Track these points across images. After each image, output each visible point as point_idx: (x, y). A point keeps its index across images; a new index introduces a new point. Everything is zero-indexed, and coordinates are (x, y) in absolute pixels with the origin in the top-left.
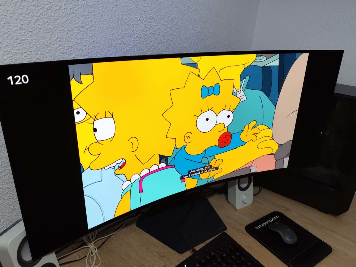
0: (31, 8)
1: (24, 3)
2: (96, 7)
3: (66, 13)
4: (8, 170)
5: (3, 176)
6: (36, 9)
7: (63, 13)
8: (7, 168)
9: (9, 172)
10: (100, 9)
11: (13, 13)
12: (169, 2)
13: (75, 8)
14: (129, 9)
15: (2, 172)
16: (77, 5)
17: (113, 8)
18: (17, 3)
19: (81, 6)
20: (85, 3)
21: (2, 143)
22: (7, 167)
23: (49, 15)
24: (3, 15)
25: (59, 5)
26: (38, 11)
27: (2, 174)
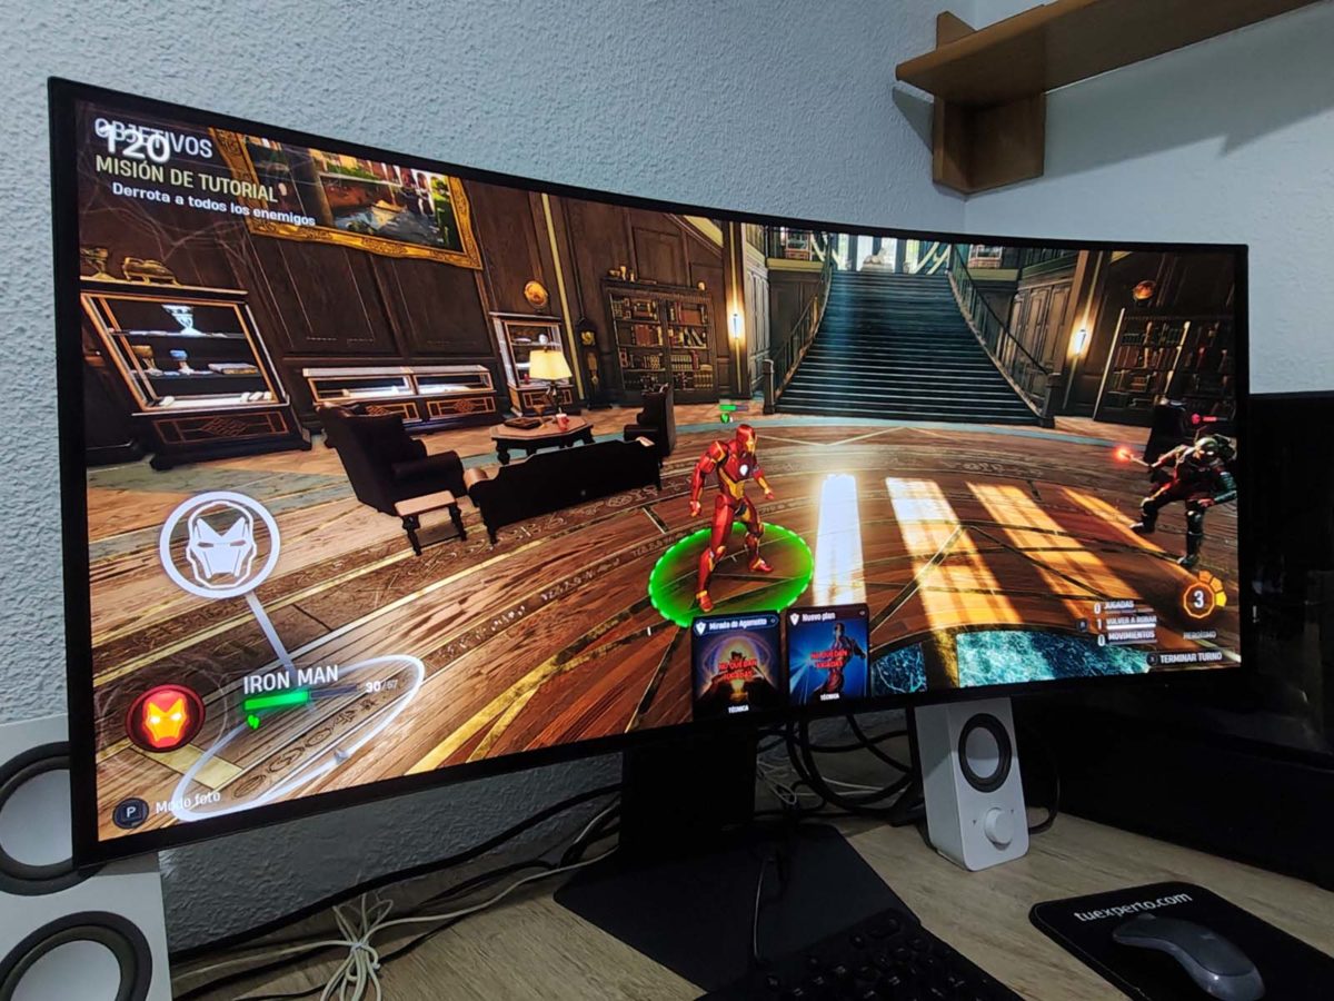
6: (277, 111)
13: (395, 134)
20: (426, 128)
25: (346, 115)
26: (282, 117)
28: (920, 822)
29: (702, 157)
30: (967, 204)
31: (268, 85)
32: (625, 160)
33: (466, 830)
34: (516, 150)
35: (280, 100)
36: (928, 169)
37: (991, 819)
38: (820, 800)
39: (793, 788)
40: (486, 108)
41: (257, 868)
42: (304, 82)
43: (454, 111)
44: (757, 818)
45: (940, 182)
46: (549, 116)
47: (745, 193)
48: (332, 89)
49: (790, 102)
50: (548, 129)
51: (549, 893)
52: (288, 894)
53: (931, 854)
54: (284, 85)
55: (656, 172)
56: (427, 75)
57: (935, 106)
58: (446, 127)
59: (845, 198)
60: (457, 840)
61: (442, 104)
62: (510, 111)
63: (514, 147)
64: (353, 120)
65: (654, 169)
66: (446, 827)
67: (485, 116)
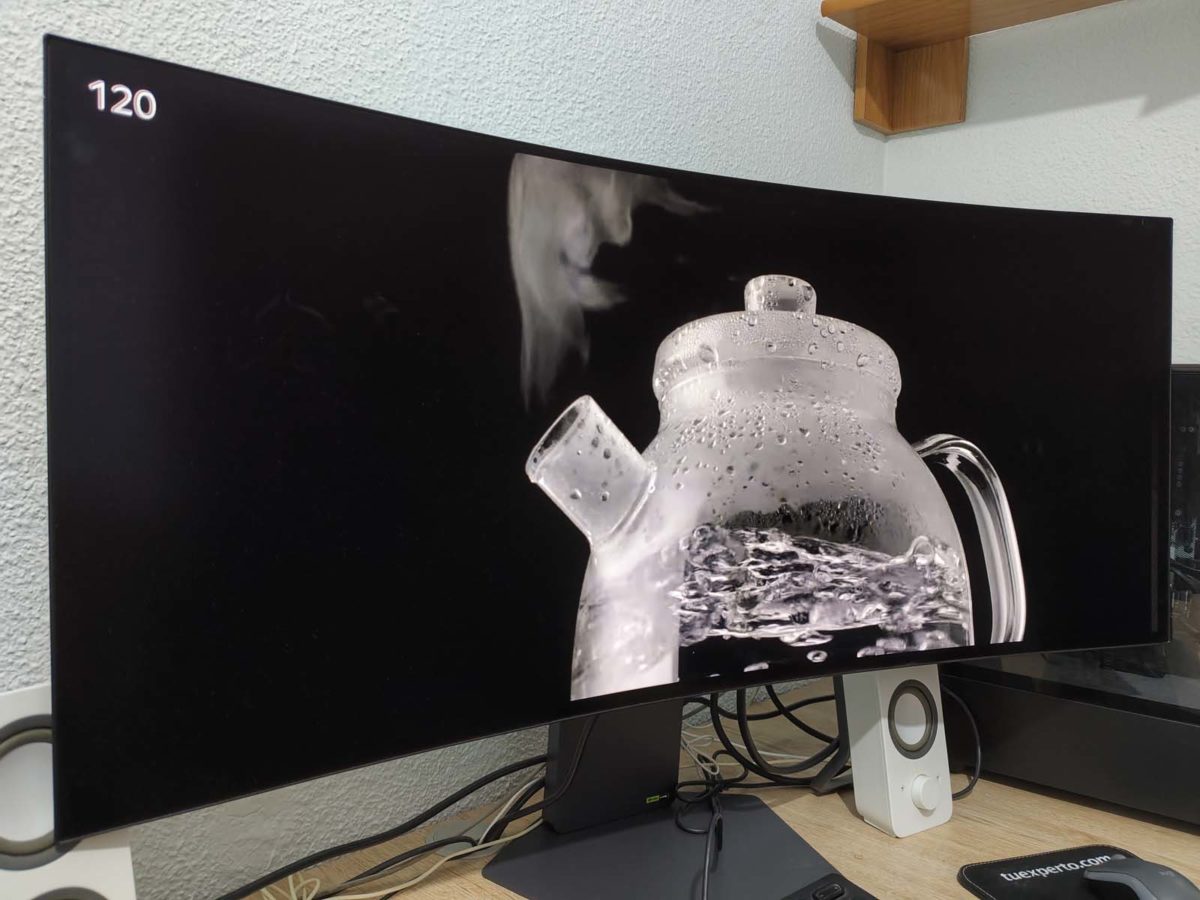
0: (195, 34)
1: (178, 17)
2: (389, 82)
3: (298, 76)
4: (28, 545)
5: (7, 562)
6: (210, 43)
7: (290, 73)
8: (26, 537)
9: (30, 552)
10: (401, 89)
11: (142, 36)
12: (607, 123)
13: (327, 68)
14: (485, 112)
15: (5, 544)
16: (332, 62)
17: (440, 99)
18: (157, 10)
19: (345, 66)
20: (358, 62)
21: (30, 434)
22: (27, 532)
23: (246, 67)
24: (111, 33)
25: (279, 48)
26: (215, 49)
27: (6, 555)
28: (846, 789)
29: (629, 93)
30: (887, 144)
31: (202, 16)
32: (554, 96)
33: (380, 807)
34: (446, 86)
35: (214, 31)
36: (849, 108)
37: (918, 785)
38: (741, 770)
39: (714, 757)
40: (417, 41)
41: (171, 848)
42: (238, 13)
43: (386, 44)
44: (681, 790)
45: (862, 121)
46: (480, 51)
47: (671, 131)
48: (265, 19)
49: (717, 37)
50: (478, 63)
51: (475, 869)
52: (201, 876)
53: (858, 821)
54: (217, 16)
55: (584, 110)
56: (360, 6)
57: (857, 43)
58: (378, 61)
59: (767, 137)
60: (370, 818)
61: (373, 37)
62: (441, 44)
63: (445, 83)
64: (285, 52)
65: (582, 106)
66: (360, 803)
67: (416, 49)
